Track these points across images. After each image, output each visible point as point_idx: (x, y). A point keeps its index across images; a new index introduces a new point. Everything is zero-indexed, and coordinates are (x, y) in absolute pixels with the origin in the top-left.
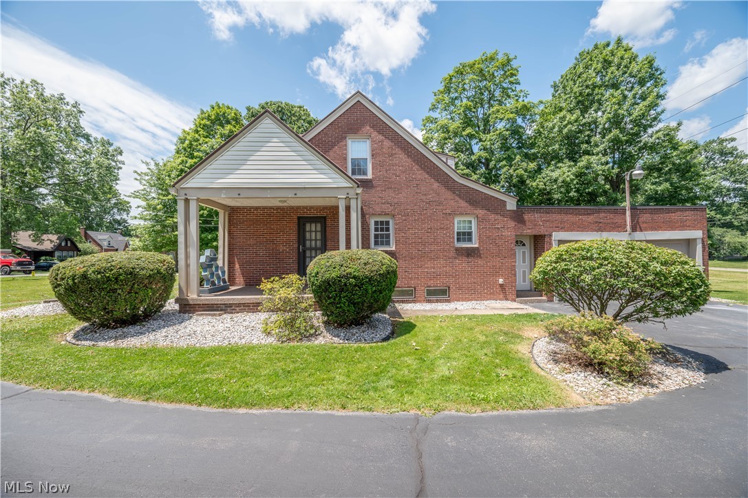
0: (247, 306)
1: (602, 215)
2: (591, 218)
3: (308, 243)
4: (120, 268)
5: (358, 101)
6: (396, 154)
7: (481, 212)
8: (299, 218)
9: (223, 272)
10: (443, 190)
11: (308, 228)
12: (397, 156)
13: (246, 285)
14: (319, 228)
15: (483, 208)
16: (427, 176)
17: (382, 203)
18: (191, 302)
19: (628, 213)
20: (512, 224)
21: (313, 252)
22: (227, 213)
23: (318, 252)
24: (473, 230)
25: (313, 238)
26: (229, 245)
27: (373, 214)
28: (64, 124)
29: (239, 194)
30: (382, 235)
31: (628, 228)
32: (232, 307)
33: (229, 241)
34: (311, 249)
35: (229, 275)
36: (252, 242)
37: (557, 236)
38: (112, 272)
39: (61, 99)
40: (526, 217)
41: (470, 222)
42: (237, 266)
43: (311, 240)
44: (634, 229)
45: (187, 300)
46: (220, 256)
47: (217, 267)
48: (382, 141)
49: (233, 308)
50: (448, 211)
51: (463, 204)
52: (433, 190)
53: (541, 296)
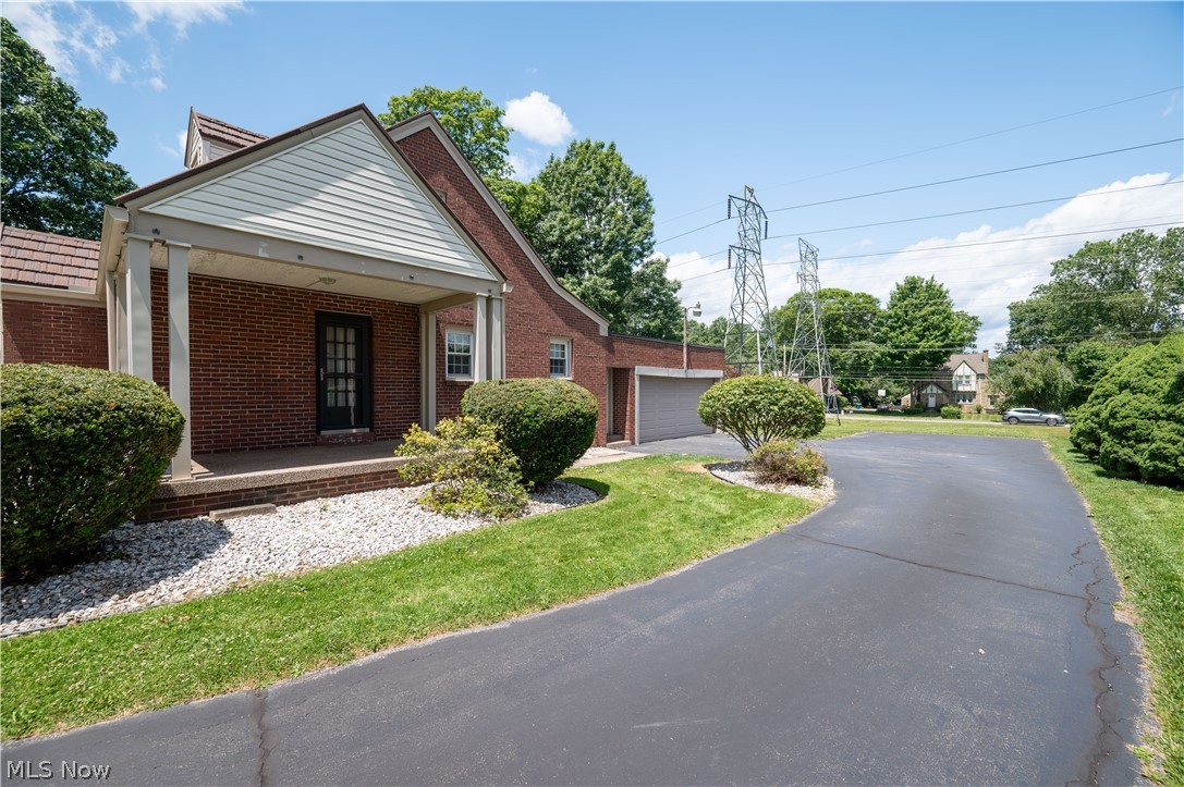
0: (317, 486)
1: (669, 350)
2: (661, 353)
3: (331, 365)
4: (118, 408)
5: (429, 128)
6: (481, 233)
7: (576, 335)
8: (318, 315)
10: (539, 300)
11: (330, 336)
12: (483, 236)
14: (351, 337)
15: (579, 329)
16: (520, 276)
17: (465, 307)
19: (685, 350)
20: (604, 353)
21: (341, 382)
23: (350, 381)
24: (566, 358)
25: (341, 348)
27: (450, 323)
29: (300, 257)
30: (458, 358)
31: (685, 364)
32: (285, 491)
34: (336, 376)
37: (640, 370)
38: (101, 419)
40: (616, 345)
41: (563, 347)
43: (336, 360)
44: (689, 366)
48: (464, 208)
50: (544, 330)
51: (560, 322)
52: (527, 297)
53: (623, 439)
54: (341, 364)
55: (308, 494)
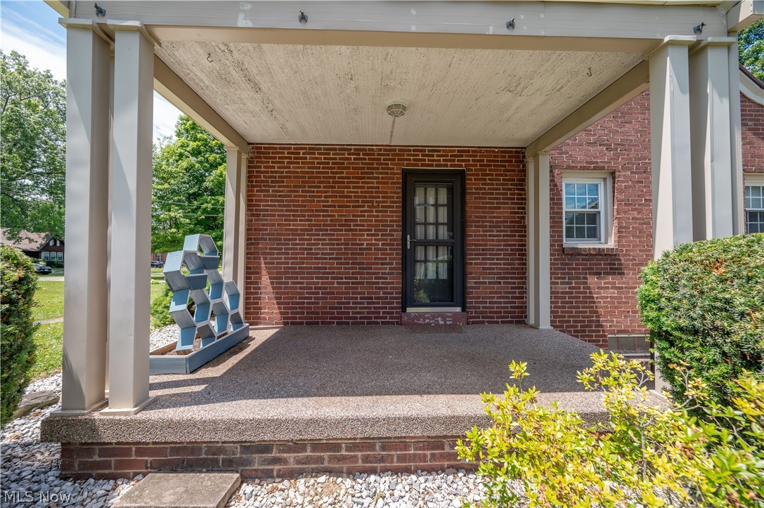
3: (420, 231)
8: (405, 174)
9: (234, 297)
11: (419, 197)
13: (286, 324)
14: (443, 198)
17: (589, 144)
18: (107, 436)
21: (431, 250)
22: (244, 157)
23: (441, 249)
25: (431, 219)
26: (248, 230)
27: (569, 168)
28: (52, 107)
30: (581, 217)
33: (249, 222)
34: (426, 243)
35: (247, 304)
36: (299, 224)
39: (49, 77)
42: (265, 279)
43: (426, 224)
45: (91, 426)
46: (228, 256)
47: (218, 285)
49: (275, 454)
54: (431, 230)
55: (308, 460)
